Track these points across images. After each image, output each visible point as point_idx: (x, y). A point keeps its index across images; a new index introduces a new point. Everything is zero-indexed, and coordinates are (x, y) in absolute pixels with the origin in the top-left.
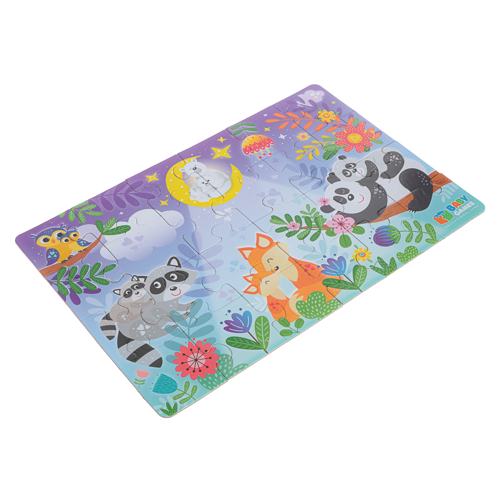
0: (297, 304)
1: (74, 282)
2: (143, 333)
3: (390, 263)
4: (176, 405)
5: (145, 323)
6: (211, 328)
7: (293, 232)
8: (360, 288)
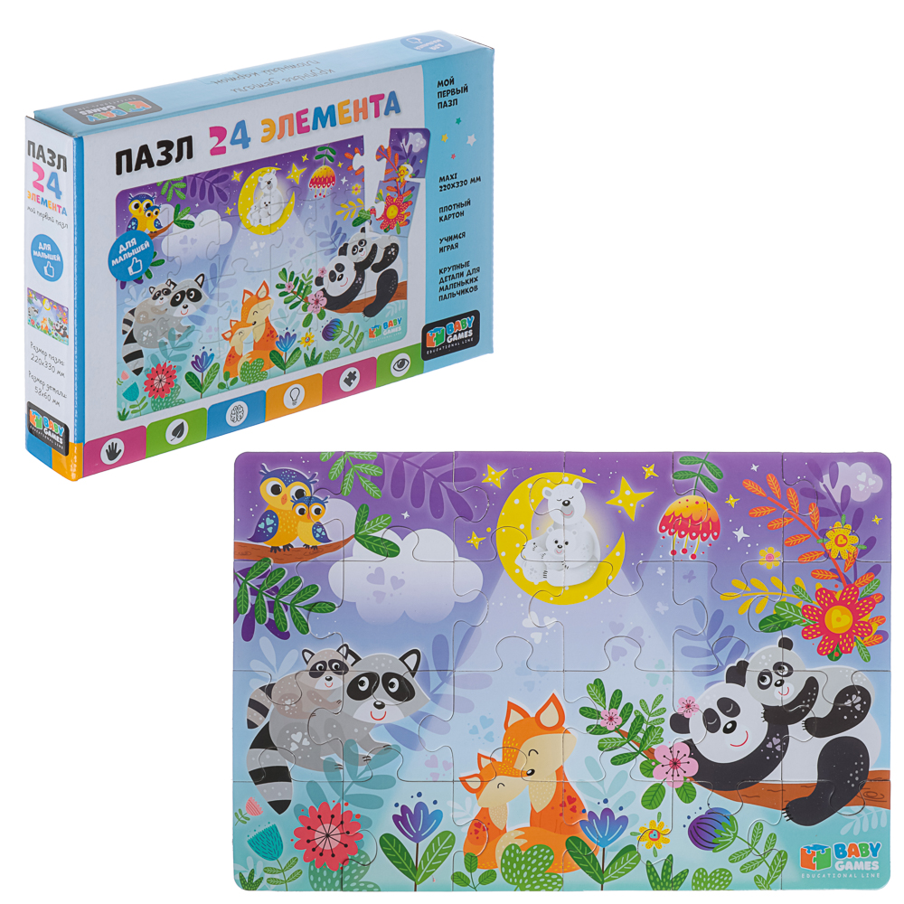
0: (509, 848)
1: (265, 597)
2: (294, 747)
3: (677, 876)
4: (261, 880)
5: (306, 734)
6: (377, 803)
7: (601, 728)
8: (604, 885)
